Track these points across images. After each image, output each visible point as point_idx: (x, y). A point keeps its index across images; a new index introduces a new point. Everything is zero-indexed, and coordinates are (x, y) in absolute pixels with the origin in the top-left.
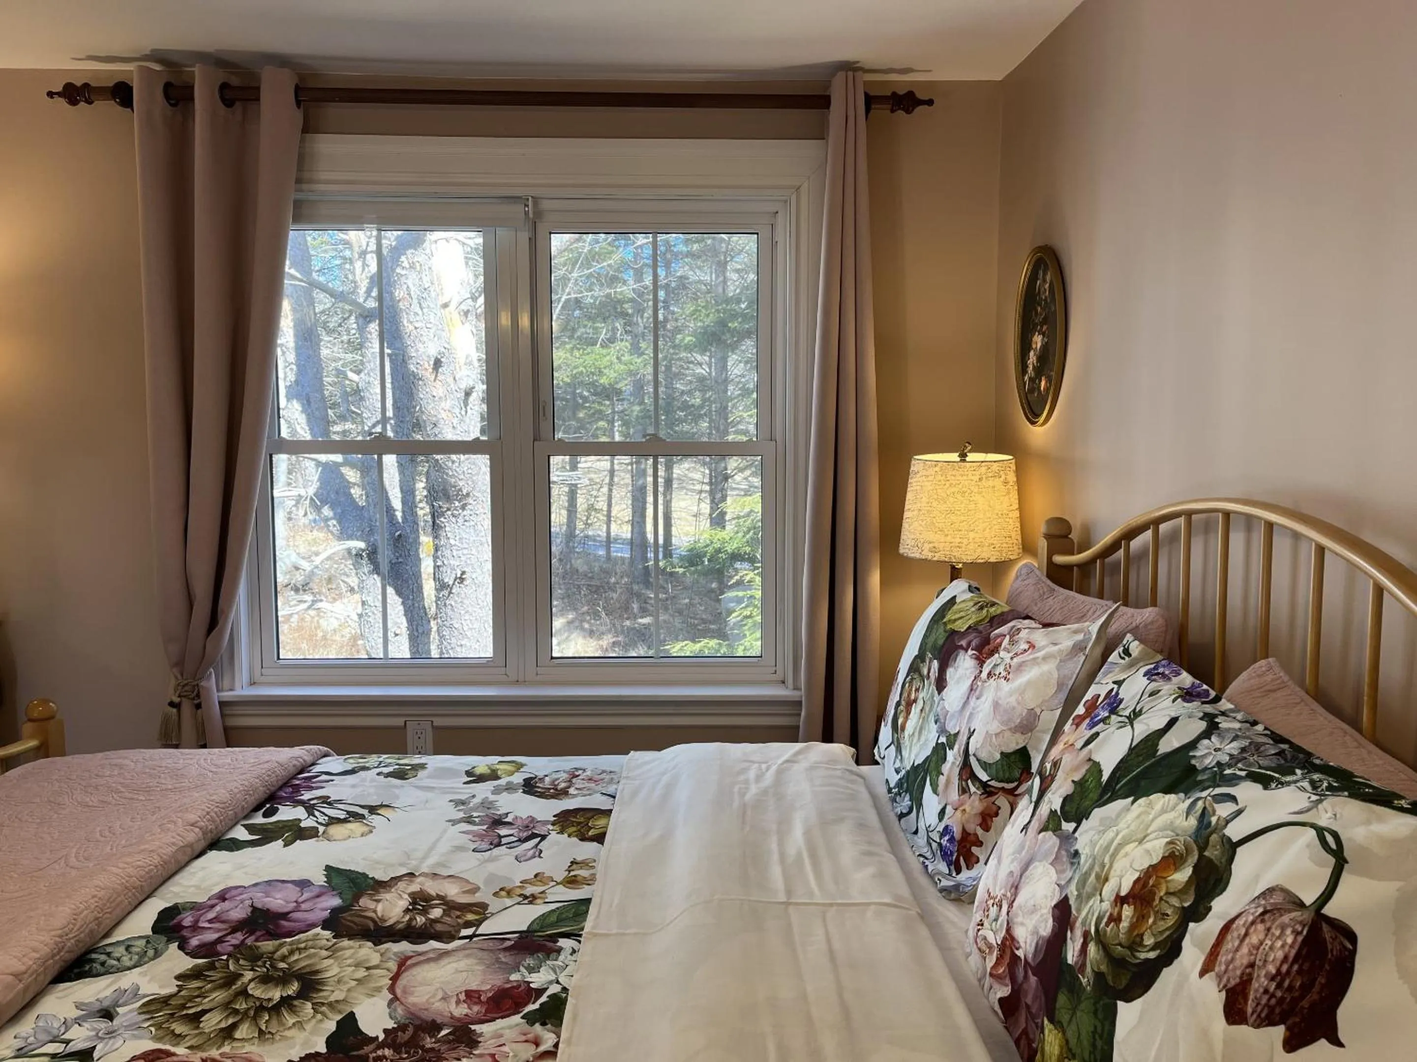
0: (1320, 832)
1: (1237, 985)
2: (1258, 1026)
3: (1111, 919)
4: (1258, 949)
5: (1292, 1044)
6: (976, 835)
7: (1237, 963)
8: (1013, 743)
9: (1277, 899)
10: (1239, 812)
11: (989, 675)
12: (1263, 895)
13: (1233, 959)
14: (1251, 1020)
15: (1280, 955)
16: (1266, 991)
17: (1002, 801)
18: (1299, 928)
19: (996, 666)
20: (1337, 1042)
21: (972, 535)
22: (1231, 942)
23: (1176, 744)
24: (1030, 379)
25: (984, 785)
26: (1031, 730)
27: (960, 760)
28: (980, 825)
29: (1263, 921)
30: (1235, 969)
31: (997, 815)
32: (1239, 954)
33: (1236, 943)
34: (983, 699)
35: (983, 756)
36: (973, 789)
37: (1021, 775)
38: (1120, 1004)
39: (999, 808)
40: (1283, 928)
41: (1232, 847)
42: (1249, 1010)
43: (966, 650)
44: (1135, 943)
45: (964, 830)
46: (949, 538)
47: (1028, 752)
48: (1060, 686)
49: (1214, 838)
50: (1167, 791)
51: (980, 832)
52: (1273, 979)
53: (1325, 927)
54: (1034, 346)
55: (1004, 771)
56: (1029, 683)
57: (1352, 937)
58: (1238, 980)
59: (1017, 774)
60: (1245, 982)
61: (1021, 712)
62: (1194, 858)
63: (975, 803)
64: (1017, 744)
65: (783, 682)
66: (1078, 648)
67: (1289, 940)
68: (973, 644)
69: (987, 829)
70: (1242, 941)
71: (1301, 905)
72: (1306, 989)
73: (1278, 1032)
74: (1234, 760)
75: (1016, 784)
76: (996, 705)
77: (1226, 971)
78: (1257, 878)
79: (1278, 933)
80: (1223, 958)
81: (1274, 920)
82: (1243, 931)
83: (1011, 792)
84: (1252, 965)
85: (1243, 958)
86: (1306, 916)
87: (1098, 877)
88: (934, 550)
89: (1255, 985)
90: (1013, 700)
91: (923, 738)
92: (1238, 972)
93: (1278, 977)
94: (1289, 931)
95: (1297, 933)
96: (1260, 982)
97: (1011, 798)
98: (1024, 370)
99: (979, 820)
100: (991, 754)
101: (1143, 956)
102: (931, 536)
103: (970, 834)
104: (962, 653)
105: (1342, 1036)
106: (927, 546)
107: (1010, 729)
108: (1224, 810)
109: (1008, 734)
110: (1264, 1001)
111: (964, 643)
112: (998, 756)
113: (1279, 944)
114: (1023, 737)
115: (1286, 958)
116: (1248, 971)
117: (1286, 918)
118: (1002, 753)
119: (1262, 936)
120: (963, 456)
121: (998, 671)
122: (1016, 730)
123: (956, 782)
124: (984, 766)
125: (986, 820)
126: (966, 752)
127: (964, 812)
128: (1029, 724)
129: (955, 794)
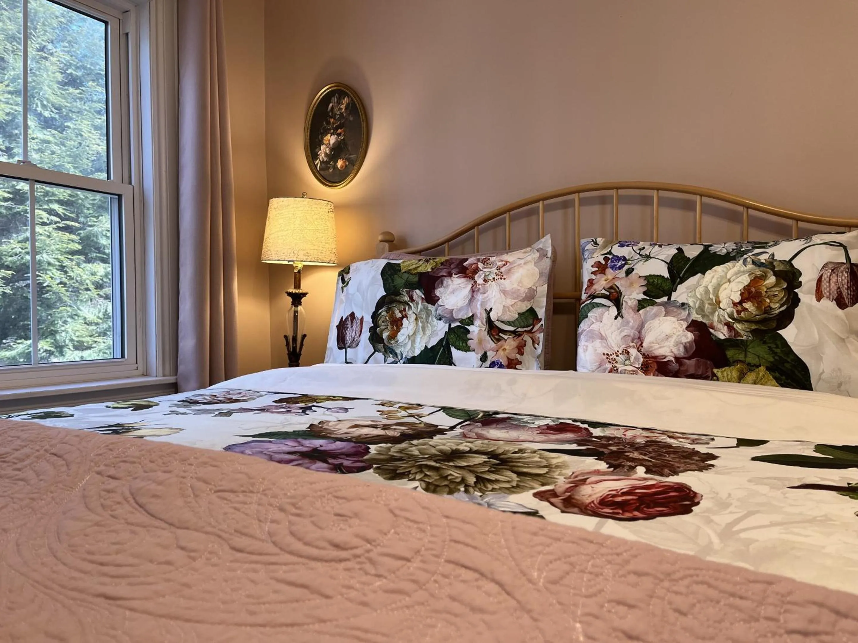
0: (825, 244)
1: (837, 296)
2: (852, 306)
4: (838, 282)
6: (517, 359)
7: (833, 290)
8: (524, 307)
9: (831, 265)
10: (774, 254)
11: (485, 281)
13: (830, 290)
14: (849, 305)
15: (846, 281)
16: (848, 294)
17: (527, 338)
18: (847, 270)
19: (487, 276)
25: (514, 332)
26: (533, 298)
28: (518, 353)
29: (834, 273)
30: (833, 292)
31: (525, 345)
32: (831, 287)
33: (828, 284)
34: (488, 293)
35: (506, 318)
36: (506, 337)
37: (533, 322)
39: (526, 341)
40: (842, 272)
41: (789, 262)
42: (847, 302)
43: (449, 276)
45: (508, 358)
47: (533, 309)
48: (541, 274)
51: (518, 356)
52: (848, 290)
53: (854, 267)
55: (523, 322)
56: (522, 277)
58: (837, 295)
59: (531, 322)
61: (523, 291)
62: (771, 273)
63: (510, 343)
64: (527, 307)
66: (542, 256)
67: (846, 275)
68: (453, 272)
69: (522, 354)
70: (829, 282)
74: (739, 247)
75: (532, 327)
77: (830, 294)
79: (841, 275)
80: (825, 291)
81: (838, 271)
82: (828, 279)
83: (530, 332)
84: (839, 288)
85: (834, 287)
86: (846, 266)
89: (844, 293)
90: (517, 287)
91: (428, 333)
92: (836, 292)
94: (844, 273)
95: (847, 272)
97: (531, 335)
99: (516, 351)
100: (511, 316)
103: (513, 360)
104: (446, 280)
107: (520, 301)
108: (764, 257)
109: (519, 303)
110: (849, 297)
112: (517, 316)
113: (843, 278)
114: (529, 303)
115: (848, 281)
116: (839, 290)
117: (842, 269)
118: (519, 314)
119: (836, 278)
121: (490, 277)
122: (523, 300)
123: (488, 338)
124: (509, 323)
125: (520, 349)
126: (489, 321)
127: (504, 349)
128: (531, 295)
129: (490, 344)
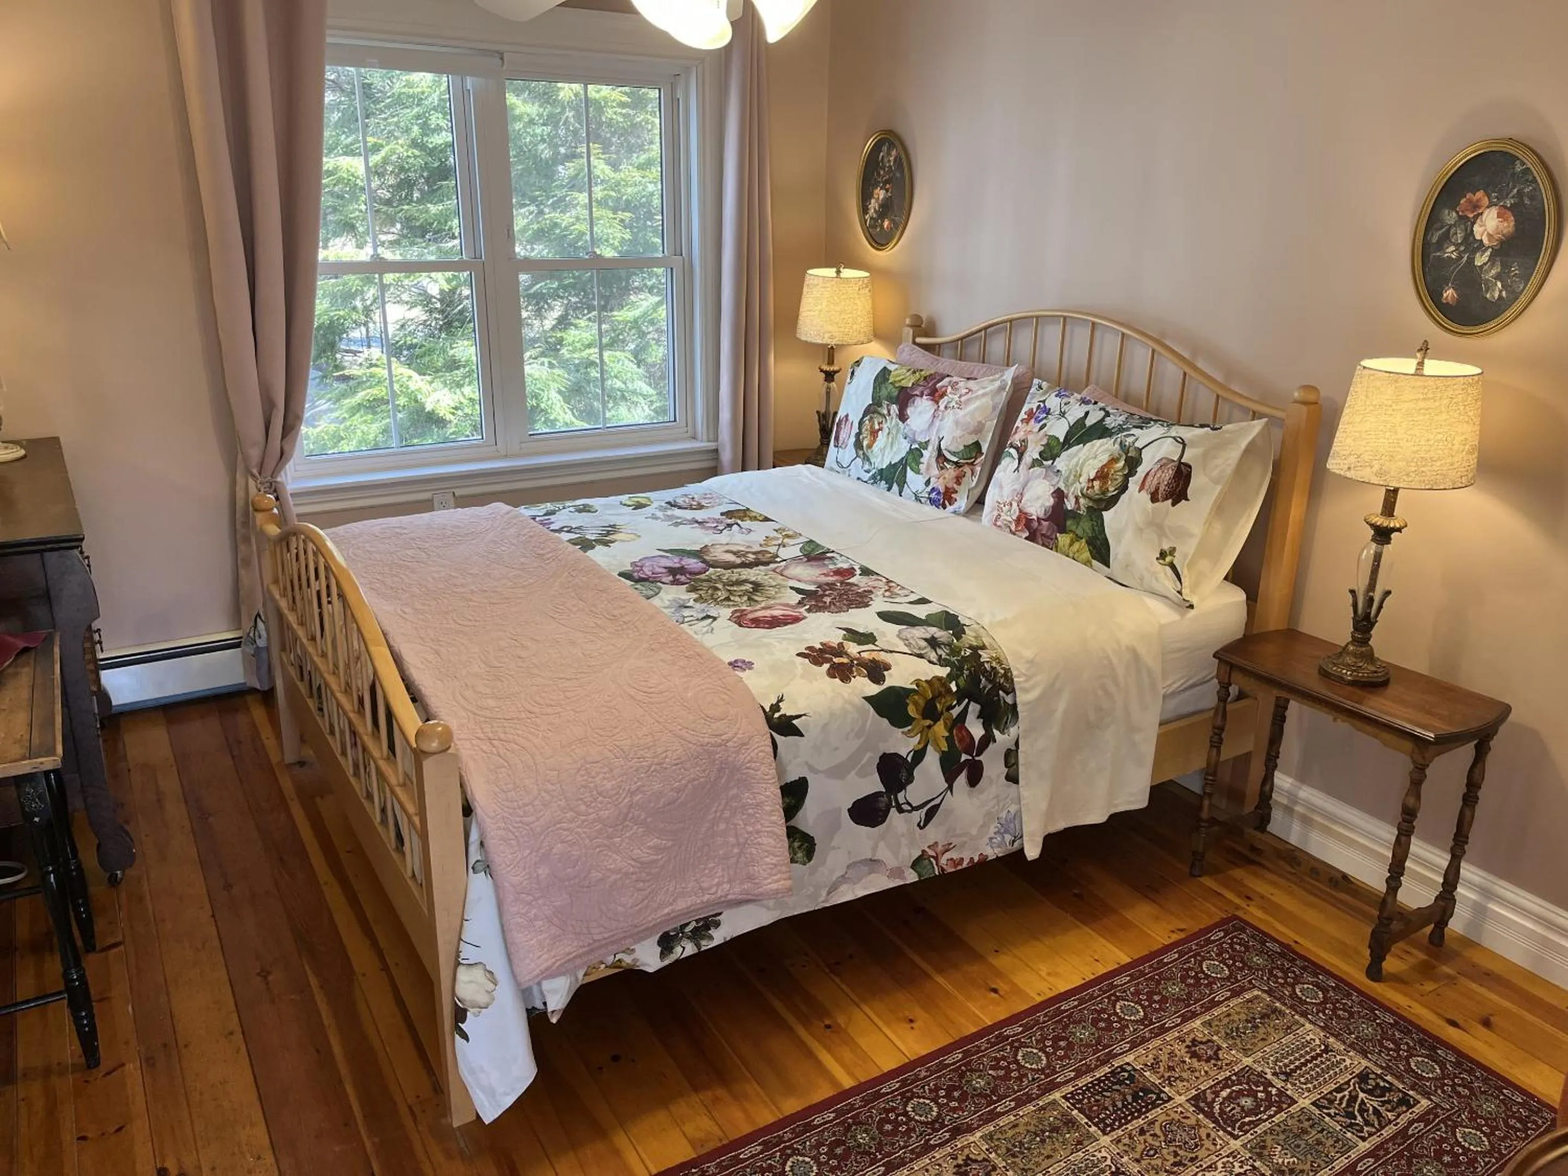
0: (1174, 438)
1: (1153, 491)
2: (1163, 501)
3: (1088, 488)
4: (1159, 478)
5: (1173, 504)
6: (953, 488)
7: (1152, 484)
8: (970, 440)
9: (1164, 461)
10: (1137, 439)
11: (946, 407)
12: (1158, 461)
13: (1150, 484)
14: (1160, 500)
15: (1168, 478)
16: (1164, 490)
17: (967, 469)
18: (1173, 468)
19: (949, 402)
20: (1187, 500)
21: (855, 327)
22: (1149, 479)
23: (1094, 421)
24: (871, 218)
25: (956, 463)
26: (981, 432)
27: (935, 454)
29: (1159, 469)
30: (1152, 486)
32: (1152, 481)
33: (1151, 478)
34: (945, 421)
35: (953, 449)
36: (948, 466)
37: (976, 455)
38: (1104, 513)
39: (966, 473)
41: (1140, 450)
42: (1159, 497)
43: (922, 396)
44: (1104, 492)
45: (946, 488)
46: (842, 329)
47: (978, 442)
48: (994, 408)
49: (1131, 449)
50: (1099, 438)
51: (955, 486)
52: (1166, 486)
53: (1182, 466)
54: (876, 196)
55: (967, 454)
56: (976, 409)
57: (1190, 467)
58: (1154, 489)
59: (974, 455)
60: (1157, 489)
61: (973, 424)
62: (1124, 457)
63: (951, 472)
64: (975, 439)
65: (694, 438)
66: (1002, 388)
67: (1170, 473)
68: (925, 393)
69: (959, 484)
70: (1154, 477)
71: (1173, 461)
72: (1177, 486)
73: (1170, 501)
74: (1125, 423)
75: (974, 459)
76: (957, 423)
77: (1149, 488)
78: (1154, 457)
80: (1147, 484)
81: (1163, 468)
82: (1152, 474)
83: (972, 464)
84: (1158, 483)
85: (1155, 482)
86: (1176, 464)
87: (1075, 476)
88: (832, 337)
89: (1160, 489)
90: (968, 419)
91: (895, 449)
92: (1154, 487)
93: (1168, 484)
94: (1169, 470)
95: (1172, 470)
96: (1162, 488)
97: (972, 467)
98: (865, 210)
99: (955, 481)
100: (957, 447)
101: (1110, 494)
102: (830, 328)
104: (918, 400)
105: (1189, 497)
106: (827, 336)
107: (968, 433)
108: (1130, 440)
109: (967, 436)
110: (1163, 493)
111: (917, 392)
112: (962, 448)
113: (1167, 474)
114: (975, 436)
115: (1170, 478)
116: (1157, 485)
117: (1169, 466)
118: (965, 446)
119: (1160, 474)
120: (838, 272)
121: (951, 405)
122: (970, 433)
123: (935, 465)
124: (954, 454)
125: (958, 480)
126: (939, 449)
127: (945, 478)
128: (979, 429)
129: (935, 471)
